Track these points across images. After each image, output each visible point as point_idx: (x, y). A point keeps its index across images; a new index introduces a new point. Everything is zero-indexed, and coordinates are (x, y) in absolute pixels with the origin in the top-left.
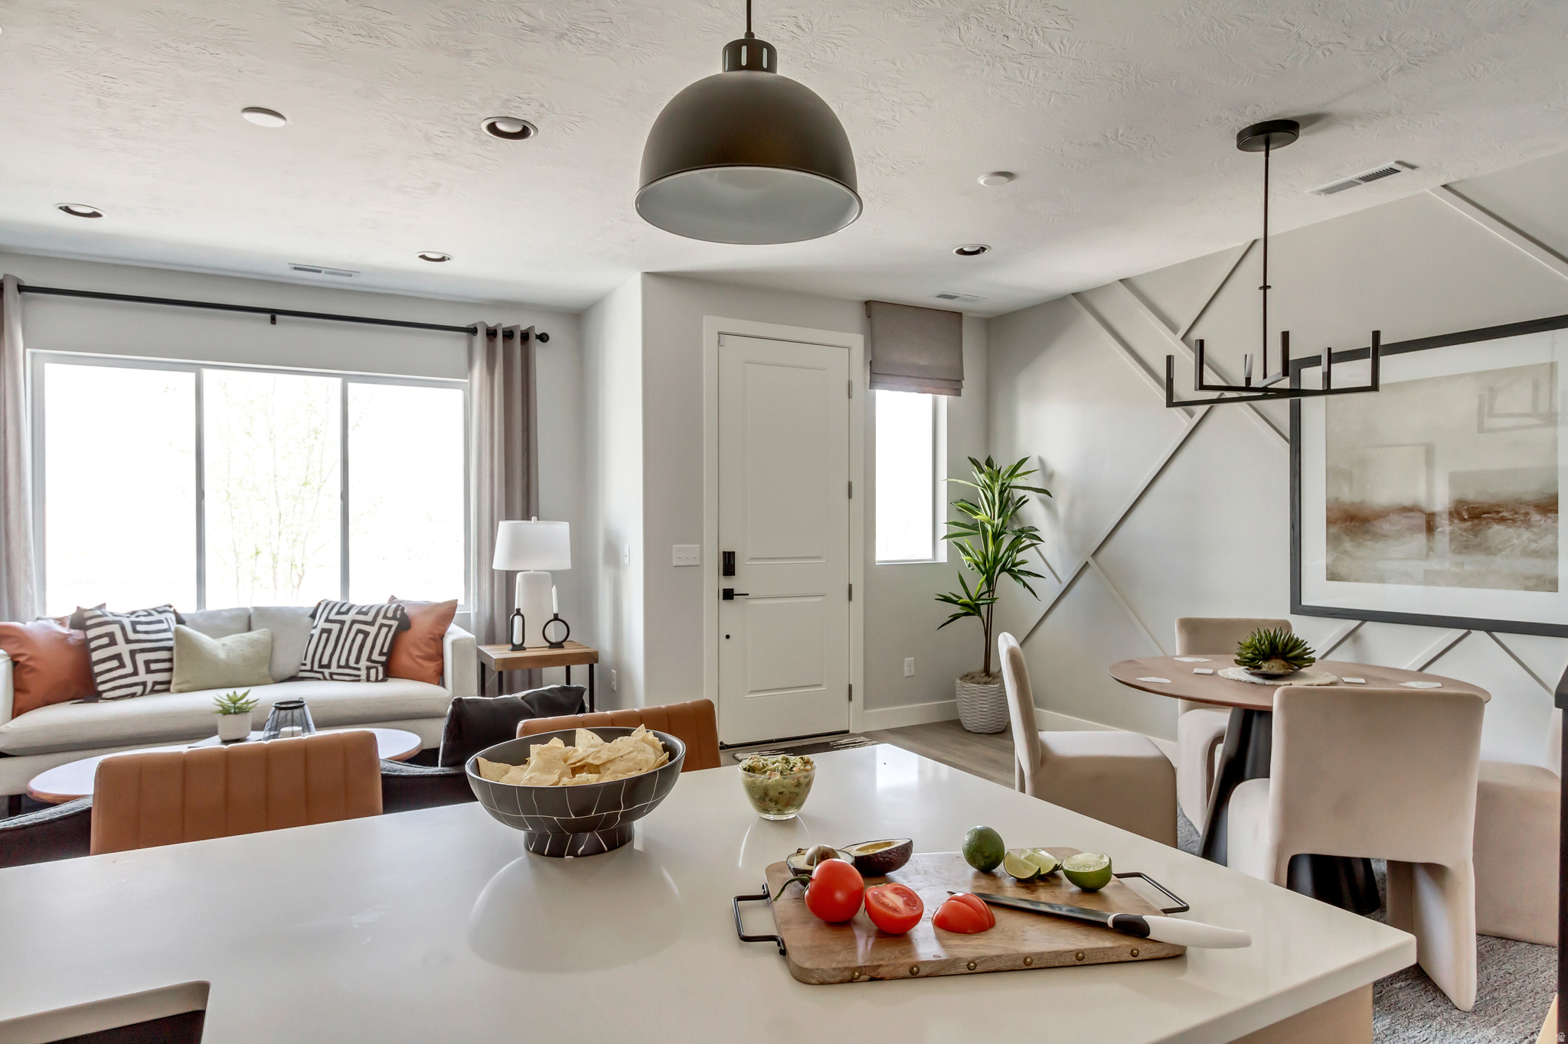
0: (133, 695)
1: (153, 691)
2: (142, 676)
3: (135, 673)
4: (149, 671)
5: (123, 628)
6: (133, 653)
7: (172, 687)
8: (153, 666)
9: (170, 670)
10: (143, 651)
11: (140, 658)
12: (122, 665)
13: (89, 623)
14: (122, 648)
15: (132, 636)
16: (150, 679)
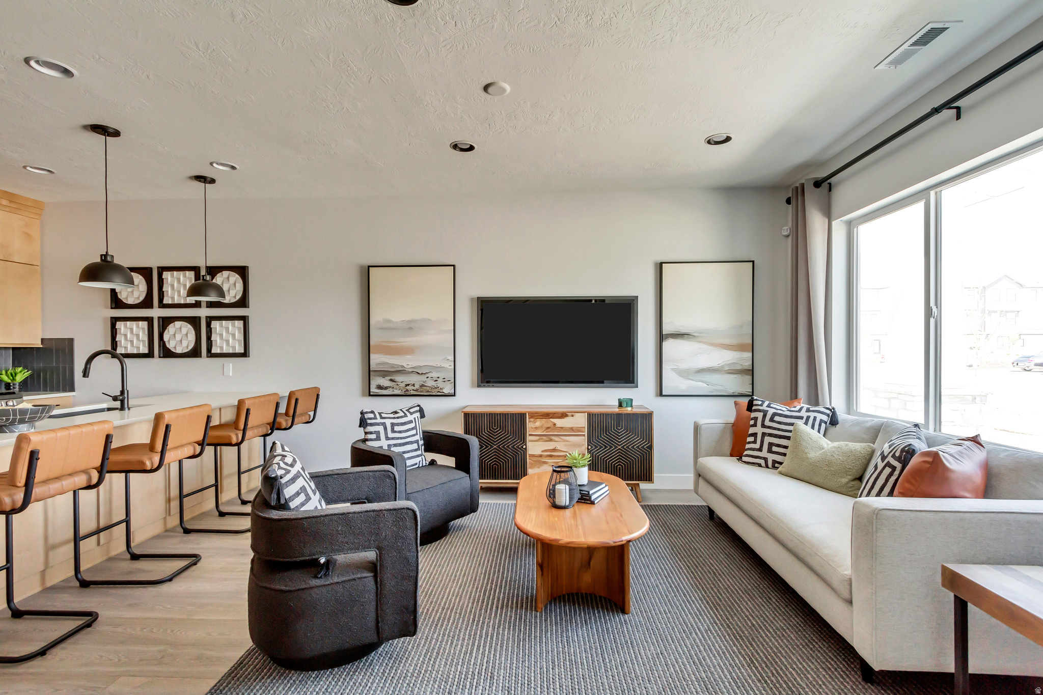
0: (760, 465)
1: (774, 467)
2: (764, 453)
3: (760, 450)
4: (770, 451)
5: (764, 416)
6: (764, 435)
7: (781, 468)
8: (774, 449)
9: (785, 455)
10: (770, 435)
11: (768, 440)
12: (755, 442)
13: (754, 408)
14: (759, 430)
15: (767, 423)
16: (771, 457)
